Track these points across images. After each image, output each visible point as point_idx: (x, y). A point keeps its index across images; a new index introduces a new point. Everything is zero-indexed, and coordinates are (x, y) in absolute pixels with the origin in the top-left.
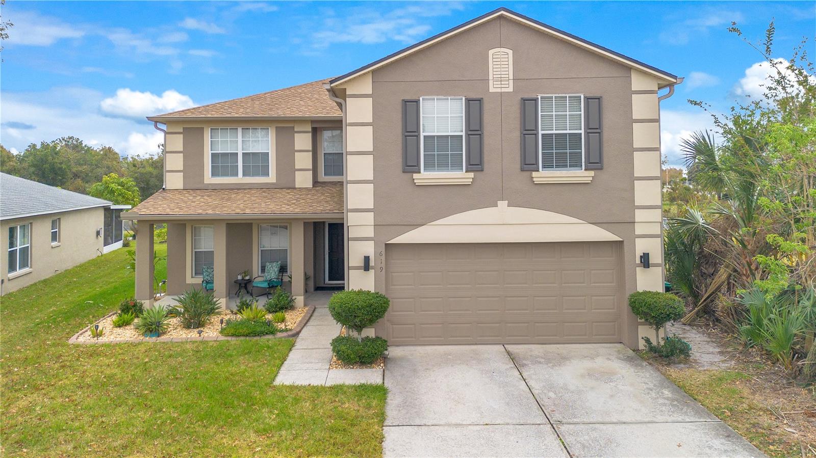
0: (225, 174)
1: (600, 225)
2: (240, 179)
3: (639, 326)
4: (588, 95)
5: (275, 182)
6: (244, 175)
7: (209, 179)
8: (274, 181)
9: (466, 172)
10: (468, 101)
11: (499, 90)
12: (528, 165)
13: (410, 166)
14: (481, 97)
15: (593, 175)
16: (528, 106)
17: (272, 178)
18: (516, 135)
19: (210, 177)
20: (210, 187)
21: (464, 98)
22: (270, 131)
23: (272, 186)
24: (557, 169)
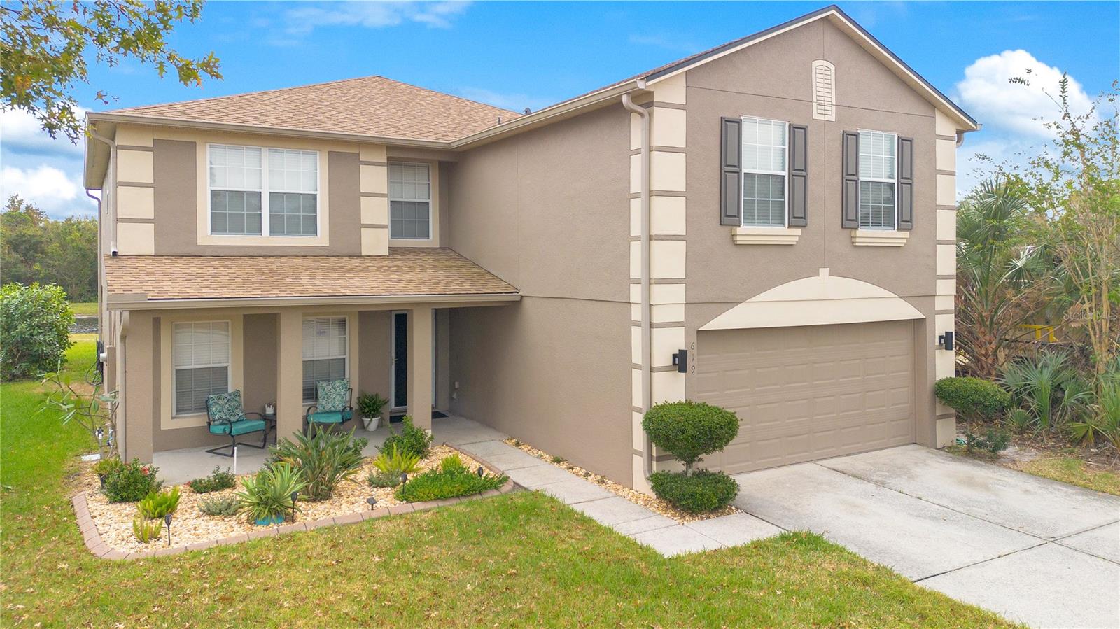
0: (238, 229)
1: (906, 299)
2: (265, 238)
3: (938, 421)
4: (903, 136)
5: (328, 245)
6: (272, 231)
7: (205, 236)
8: (326, 244)
9: (789, 227)
10: (793, 128)
11: (821, 117)
12: (849, 222)
13: (729, 217)
14: (807, 125)
15: (908, 237)
16: (849, 141)
17: (322, 238)
18: (837, 179)
19: (209, 234)
20: (209, 252)
21: (787, 124)
22: (318, 158)
23: (323, 253)
24: (872, 227)
